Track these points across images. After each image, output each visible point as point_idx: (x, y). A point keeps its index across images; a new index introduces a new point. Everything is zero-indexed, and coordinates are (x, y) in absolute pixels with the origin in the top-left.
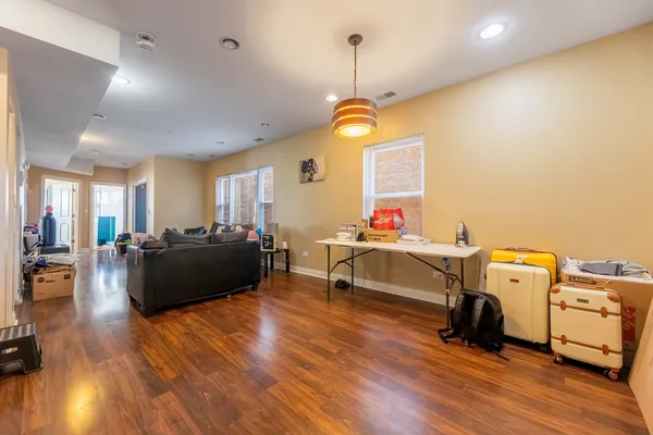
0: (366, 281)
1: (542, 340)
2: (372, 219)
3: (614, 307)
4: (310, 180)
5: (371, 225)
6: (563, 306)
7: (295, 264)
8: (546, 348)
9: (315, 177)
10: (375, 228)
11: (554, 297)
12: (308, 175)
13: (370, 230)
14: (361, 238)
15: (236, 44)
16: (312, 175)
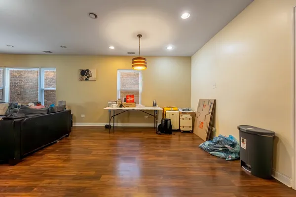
0: (119, 124)
1: (178, 128)
2: (125, 99)
3: (191, 117)
4: (87, 80)
5: (125, 101)
6: (183, 119)
7: (75, 122)
8: (179, 130)
9: (90, 79)
10: (127, 102)
11: (181, 117)
12: (85, 77)
13: (124, 103)
14: (121, 106)
15: (96, 16)
16: (88, 77)
